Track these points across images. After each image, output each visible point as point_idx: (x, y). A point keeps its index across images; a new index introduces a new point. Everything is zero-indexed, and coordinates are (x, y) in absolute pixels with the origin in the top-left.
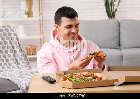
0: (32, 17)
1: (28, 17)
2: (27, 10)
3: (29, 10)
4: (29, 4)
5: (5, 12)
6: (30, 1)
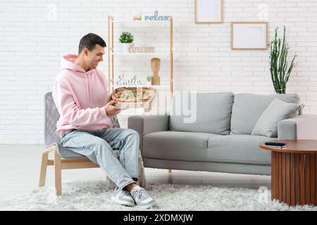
1: (152, 84)
2: (151, 74)
3: (154, 75)
4: (155, 65)
5: (121, 76)
6: (156, 61)
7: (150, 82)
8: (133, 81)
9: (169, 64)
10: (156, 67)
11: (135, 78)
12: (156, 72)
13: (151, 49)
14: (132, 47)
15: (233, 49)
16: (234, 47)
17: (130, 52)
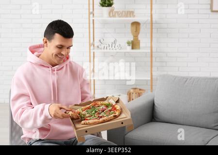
0: (139, 48)
1: (133, 48)
3: (134, 39)
5: (102, 40)
6: (136, 25)
7: (130, 47)
8: (113, 45)
9: (149, 26)
10: (136, 31)
11: (115, 42)
12: (136, 36)
13: (131, 13)
14: (112, 11)
15: (213, 11)
16: (214, 9)
17: (110, 16)
